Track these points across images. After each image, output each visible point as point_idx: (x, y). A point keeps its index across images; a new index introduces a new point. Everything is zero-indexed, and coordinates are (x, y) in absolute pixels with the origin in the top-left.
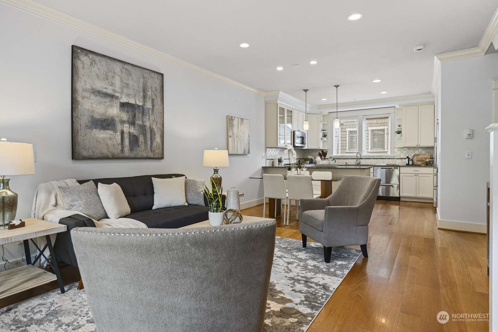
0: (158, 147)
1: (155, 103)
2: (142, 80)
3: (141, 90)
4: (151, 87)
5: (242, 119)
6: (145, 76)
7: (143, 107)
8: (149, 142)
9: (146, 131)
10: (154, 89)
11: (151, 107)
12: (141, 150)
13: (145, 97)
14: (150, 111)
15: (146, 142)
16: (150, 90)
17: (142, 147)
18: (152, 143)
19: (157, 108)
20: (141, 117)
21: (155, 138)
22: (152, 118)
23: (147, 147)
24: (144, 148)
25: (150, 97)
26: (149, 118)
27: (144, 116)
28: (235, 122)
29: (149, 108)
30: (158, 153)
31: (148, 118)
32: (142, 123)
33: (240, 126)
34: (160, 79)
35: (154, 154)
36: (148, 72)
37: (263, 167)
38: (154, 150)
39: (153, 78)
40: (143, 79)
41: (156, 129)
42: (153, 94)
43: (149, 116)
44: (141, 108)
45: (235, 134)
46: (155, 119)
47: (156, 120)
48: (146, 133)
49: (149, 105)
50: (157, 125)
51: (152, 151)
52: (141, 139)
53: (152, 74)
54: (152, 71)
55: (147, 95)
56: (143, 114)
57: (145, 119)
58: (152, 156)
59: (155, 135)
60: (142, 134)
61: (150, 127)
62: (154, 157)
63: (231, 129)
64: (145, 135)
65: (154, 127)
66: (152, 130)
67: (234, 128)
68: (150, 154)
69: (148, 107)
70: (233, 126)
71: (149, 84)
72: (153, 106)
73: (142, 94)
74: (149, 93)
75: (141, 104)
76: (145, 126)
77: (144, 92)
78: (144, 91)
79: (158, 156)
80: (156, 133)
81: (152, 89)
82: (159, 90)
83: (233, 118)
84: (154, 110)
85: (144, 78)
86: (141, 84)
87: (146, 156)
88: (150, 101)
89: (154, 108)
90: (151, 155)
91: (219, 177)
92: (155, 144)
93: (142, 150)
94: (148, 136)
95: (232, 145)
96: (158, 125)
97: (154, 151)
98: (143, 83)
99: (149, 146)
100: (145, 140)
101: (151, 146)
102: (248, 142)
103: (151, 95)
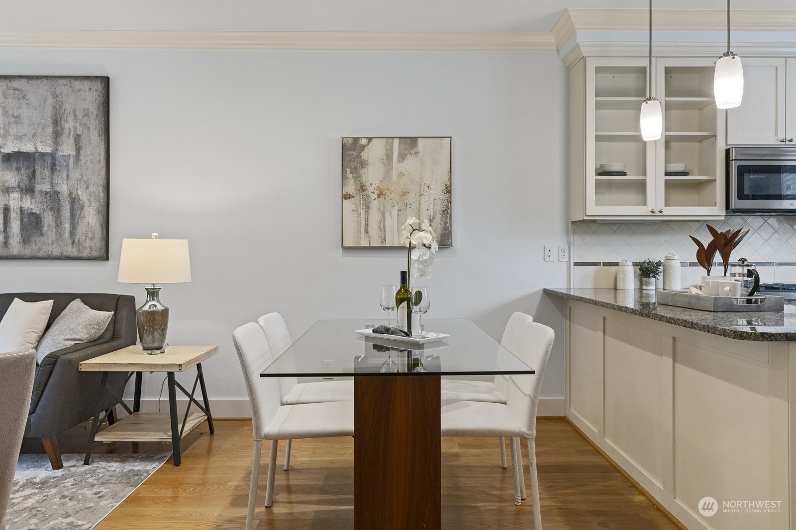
0: (90, 235)
1: (84, 141)
2: (50, 101)
3: (49, 121)
4: (74, 111)
5: (414, 140)
6: (58, 92)
7: (52, 156)
8: (67, 226)
9: (59, 201)
10: (80, 114)
11: (72, 152)
12: (48, 242)
13: (57, 135)
14: (71, 161)
15: (58, 225)
16: (71, 119)
17: (50, 234)
18: (73, 227)
19: (89, 152)
20: (48, 175)
21: (84, 217)
22: (75, 175)
23: (61, 236)
24: (54, 238)
25: (69, 134)
26: (68, 176)
27: (56, 173)
28: (374, 154)
29: (69, 156)
30: (91, 247)
31: (65, 176)
32: (50, 187)
33: (399, 161)
34: (96, 91)
35: (79, 250)
36: (64, 81)
37: (546, 292)
38: (79, 241)
39: (79, 90)
40: (54, 98)
41: (84, 197)
42: (77, 125)
43: (68, 171)
44: (48, 159)
45: (371, 189)
46: (82, 177)
47: (85, 177)
48: (59, 208)
49: (67, 148)
50: (87, 188)
51: (73, 242)
52: (48, 219)
53: (77, 84)
54: (76, 78)
55: (62, 129)
56: (53, 168)
57: (56, 180)
58: (75, 253)
59: (82, 208)
60: (51, 209)
61: (70, 194)
62: (81, 255)
63: (350, 175)
64: (56, 210)
65: (80, 193)
66: (74, 200)
67: (364, 171)
68: (70, 249)
69: (65, 153)
70: (363, 164)
71: (67, 107)
72: (78, 150)
73: (50, 130)
74: (69, 125)
75: (48, 150)
76: (57, 193)
77: (56, 125)
78: (56, 122)
79: (90, 253)
80: (86, 205)
81: (75, 116)
82: (95, 112)
83: (363, 142)
84: (81, 158)
85: (55, 96)
86: (49, 111)
87: (58, 254)
88: (72, 140)
89: (82, 152)
90: (71, 251)
91: (160, 307)
92: (81, 230)
93: (50, 241)
94: (66, 212)
95: (359, 222)
96: (91, 189)
97: (79, 244)
98: (54, 107)
99: (67, 234)
100: (56, 221)
101: (72, 233)
102: (439, 208)
103: (72, 129)
